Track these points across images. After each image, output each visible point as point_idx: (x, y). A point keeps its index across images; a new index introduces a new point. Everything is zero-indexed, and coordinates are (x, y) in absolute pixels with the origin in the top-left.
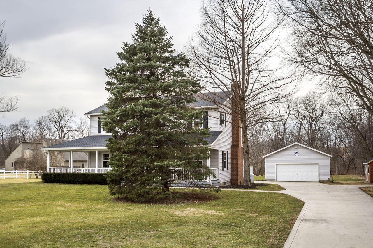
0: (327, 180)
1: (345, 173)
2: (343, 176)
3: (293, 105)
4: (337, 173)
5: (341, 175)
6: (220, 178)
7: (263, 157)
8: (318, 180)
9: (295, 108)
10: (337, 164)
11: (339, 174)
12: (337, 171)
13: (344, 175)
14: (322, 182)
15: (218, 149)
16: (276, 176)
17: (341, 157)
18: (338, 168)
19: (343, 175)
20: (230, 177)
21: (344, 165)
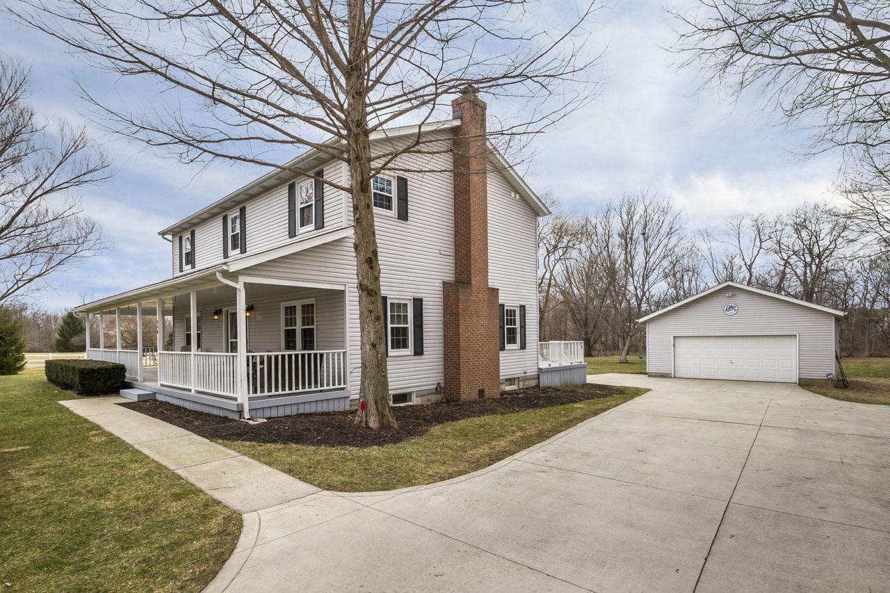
0: (826, 378)
1: (885, 354)
2: (880, 359)
3: (767, 231)
4: (866, 353)
5: (875, 357)
6: (349, 384)
7: (641, 320)
8: (795, 379)
9: (772, 236)
10: (867, 337)
11: (871, 356)
12: (867, 349)
13: (885, 357)
14: (806, 384)
15: (342, 288)
16: (673, 366)
17: (877, 323)
18: (870, 343)
19: (880, 356)
20: (442, 375)
21: (884, 338)
